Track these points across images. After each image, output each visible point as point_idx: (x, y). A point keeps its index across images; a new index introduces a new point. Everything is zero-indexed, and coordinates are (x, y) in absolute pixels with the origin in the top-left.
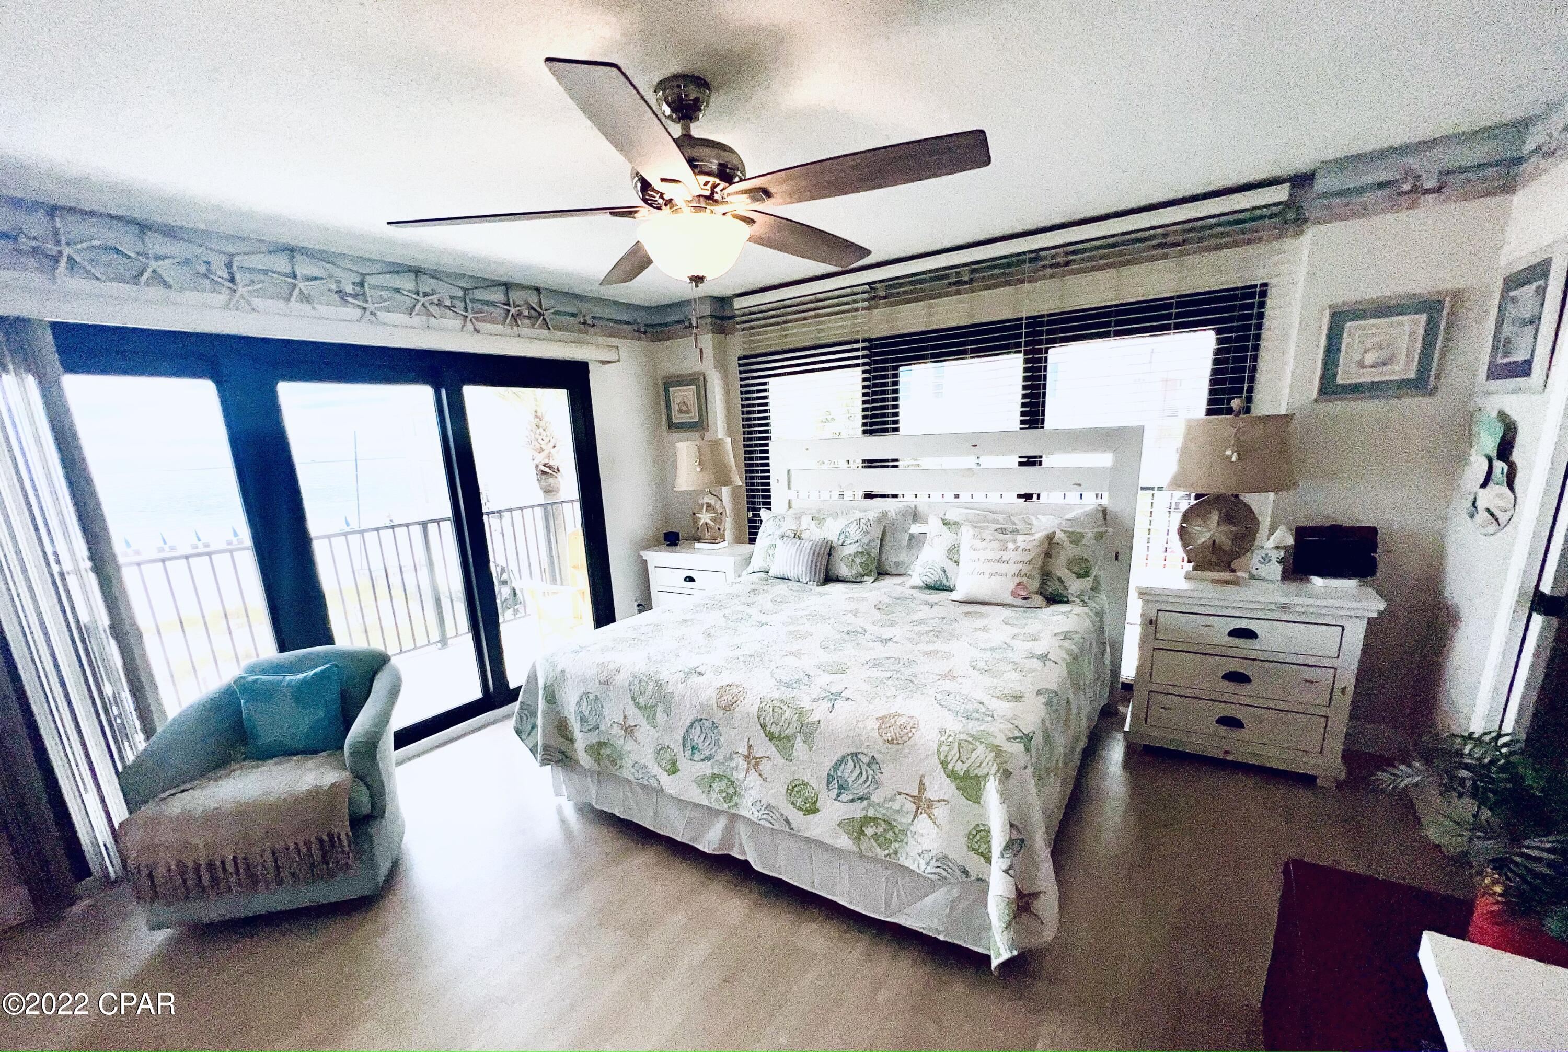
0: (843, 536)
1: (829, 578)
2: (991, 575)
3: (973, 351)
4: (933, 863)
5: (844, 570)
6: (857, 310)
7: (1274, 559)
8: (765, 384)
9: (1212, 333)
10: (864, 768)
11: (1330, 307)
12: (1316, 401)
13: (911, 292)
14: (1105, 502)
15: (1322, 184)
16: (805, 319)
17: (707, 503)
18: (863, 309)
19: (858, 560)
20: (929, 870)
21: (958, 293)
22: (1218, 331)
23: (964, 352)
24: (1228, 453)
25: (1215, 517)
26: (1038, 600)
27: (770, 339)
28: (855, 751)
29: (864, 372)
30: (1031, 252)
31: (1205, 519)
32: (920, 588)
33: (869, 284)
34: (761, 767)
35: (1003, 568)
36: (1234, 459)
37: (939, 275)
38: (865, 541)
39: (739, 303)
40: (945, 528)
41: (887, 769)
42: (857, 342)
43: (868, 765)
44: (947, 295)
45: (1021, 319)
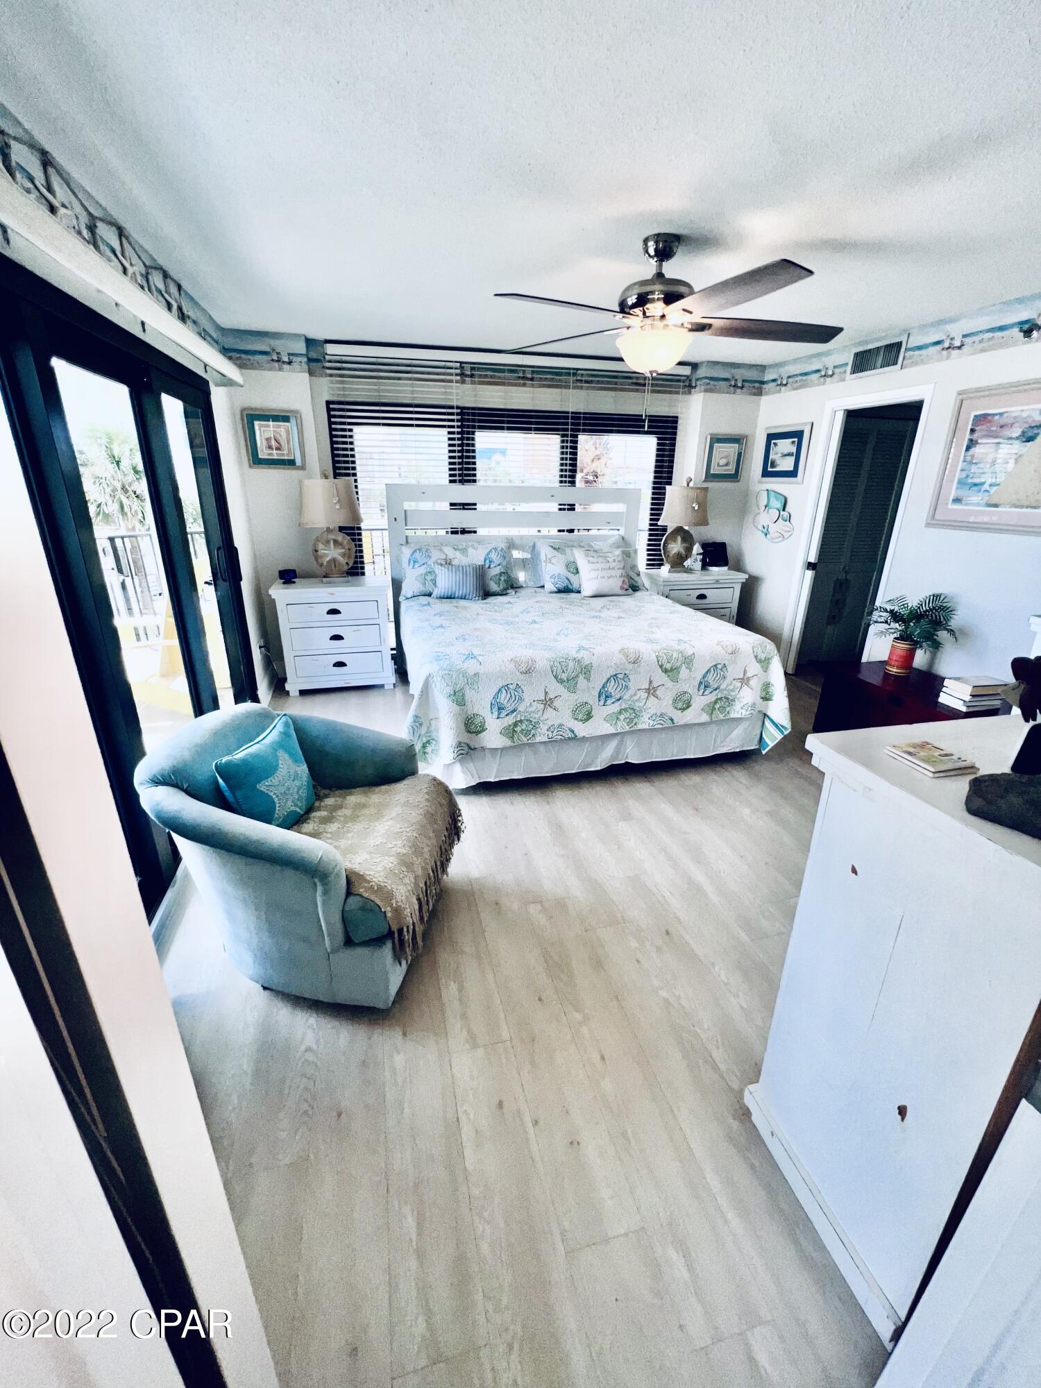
0: (488, 561)
1: (486, 594)
2: (609, 577)
3: (536, 429)
4: (750, 709)
5: (494, 587)
6: (451, 381)
7: (699, 560)
8: (351, 430)
9: (656, 439)
10: (719, 671)
11: (711, 434)
12: (704, 481)
13: (492, 377)
14: (622, 532)
15: (702, 372)
16: (399, 379)
17: (333, 540)
18: (457, 382)
19: (502, 578)
20: (748, 713)
21: (524, 385)
22: (659, 439)
23: (530, 429)
24: (694, 505)
25: (679, 539)
26: (630, 591)
27: (361, 390)
28: (714, 664)
29: (449, 433)
30: (574, 369)
31: (675, 541)
32: (556, 592)
33: (461, 363)
34: (657, 693)
35: (613, 573)
36: (696, 508)
37: (513, 369)
38: (504, 564)
39: (331, 349)
40: (555, 552)
41: (730, 669)
42: (452, 407)
43: (721, 670)
44: (516, 385)
45: (568, 413)
